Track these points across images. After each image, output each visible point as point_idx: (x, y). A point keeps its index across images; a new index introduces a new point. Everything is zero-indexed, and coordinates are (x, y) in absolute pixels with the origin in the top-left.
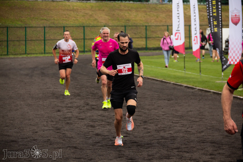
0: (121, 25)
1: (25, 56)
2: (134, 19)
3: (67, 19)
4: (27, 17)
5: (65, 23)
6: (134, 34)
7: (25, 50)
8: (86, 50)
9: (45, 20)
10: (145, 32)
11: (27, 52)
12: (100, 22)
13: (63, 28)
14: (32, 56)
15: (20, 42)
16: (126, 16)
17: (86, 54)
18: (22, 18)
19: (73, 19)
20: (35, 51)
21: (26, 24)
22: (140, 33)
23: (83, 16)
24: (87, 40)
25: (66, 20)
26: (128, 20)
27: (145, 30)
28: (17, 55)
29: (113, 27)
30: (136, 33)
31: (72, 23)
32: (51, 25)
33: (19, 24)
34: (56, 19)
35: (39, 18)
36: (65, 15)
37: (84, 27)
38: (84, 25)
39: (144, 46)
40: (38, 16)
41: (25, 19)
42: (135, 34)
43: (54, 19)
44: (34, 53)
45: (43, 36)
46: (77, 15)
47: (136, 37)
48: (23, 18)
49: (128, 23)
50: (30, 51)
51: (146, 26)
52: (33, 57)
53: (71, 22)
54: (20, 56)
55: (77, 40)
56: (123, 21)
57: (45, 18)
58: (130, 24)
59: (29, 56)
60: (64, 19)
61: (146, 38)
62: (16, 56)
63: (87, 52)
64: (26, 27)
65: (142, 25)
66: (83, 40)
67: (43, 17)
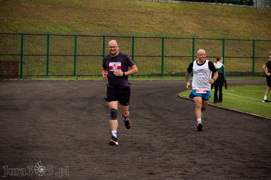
0: (216, 37)
1: (74, 78)
2: (235, 29)
3: (136, 25)
4: (77, 21)
5: (134, 31)
6: (235, 53)
7: (73, 69)
8: (165, 72)
9: (105, 26)
10: (252, 50)
11: (76, 72)
12: (186, 33)
13: (132, 39)
14: (85, 79)
15: (67, 57)
16: (224, 24)
17: (165, 78)
18: (70, 21)
19: (147, 27)
20: (88, 72)
21: (76, 31)
22: (243, 51)
23: (161, 22)
24: (167, 58)
25: (135, 27)
26: (227, 31)
27: (252, 47)
28: (62, 77)
29: (204, 40)
30: (239, 51)
31: (144, 32)
32: (113, 34)
33: (65, 30)
34: (120, 25)
35: (95, 22)
36: (134, 20)
37: (163, 38)
38: (162, 36)
39: (251, 71)
40: (95, 20)
41: (74, 23)
42: (237, 51)
43: (118, 25)
44: (88, 74)
45: (102, 50)
46: (152, 21)
47: (239, 56)
48: (72, 23)
49: (227, 35)
50: (81, 72)
51: (254, 41)
52: (86, 81)
53: (142, 31)
54: (67, 79)
55: (152, 58)
56: (220, 31)
57: (105, 23)
58: (230, 37)
59: (80, 79)
60: (133, 25)
61: (253, 58)
62: (60, 79)
63: (166, 75)
64: (76, 36)
65: (246, 39)
66: (161, 58)
67: (101, 21)
